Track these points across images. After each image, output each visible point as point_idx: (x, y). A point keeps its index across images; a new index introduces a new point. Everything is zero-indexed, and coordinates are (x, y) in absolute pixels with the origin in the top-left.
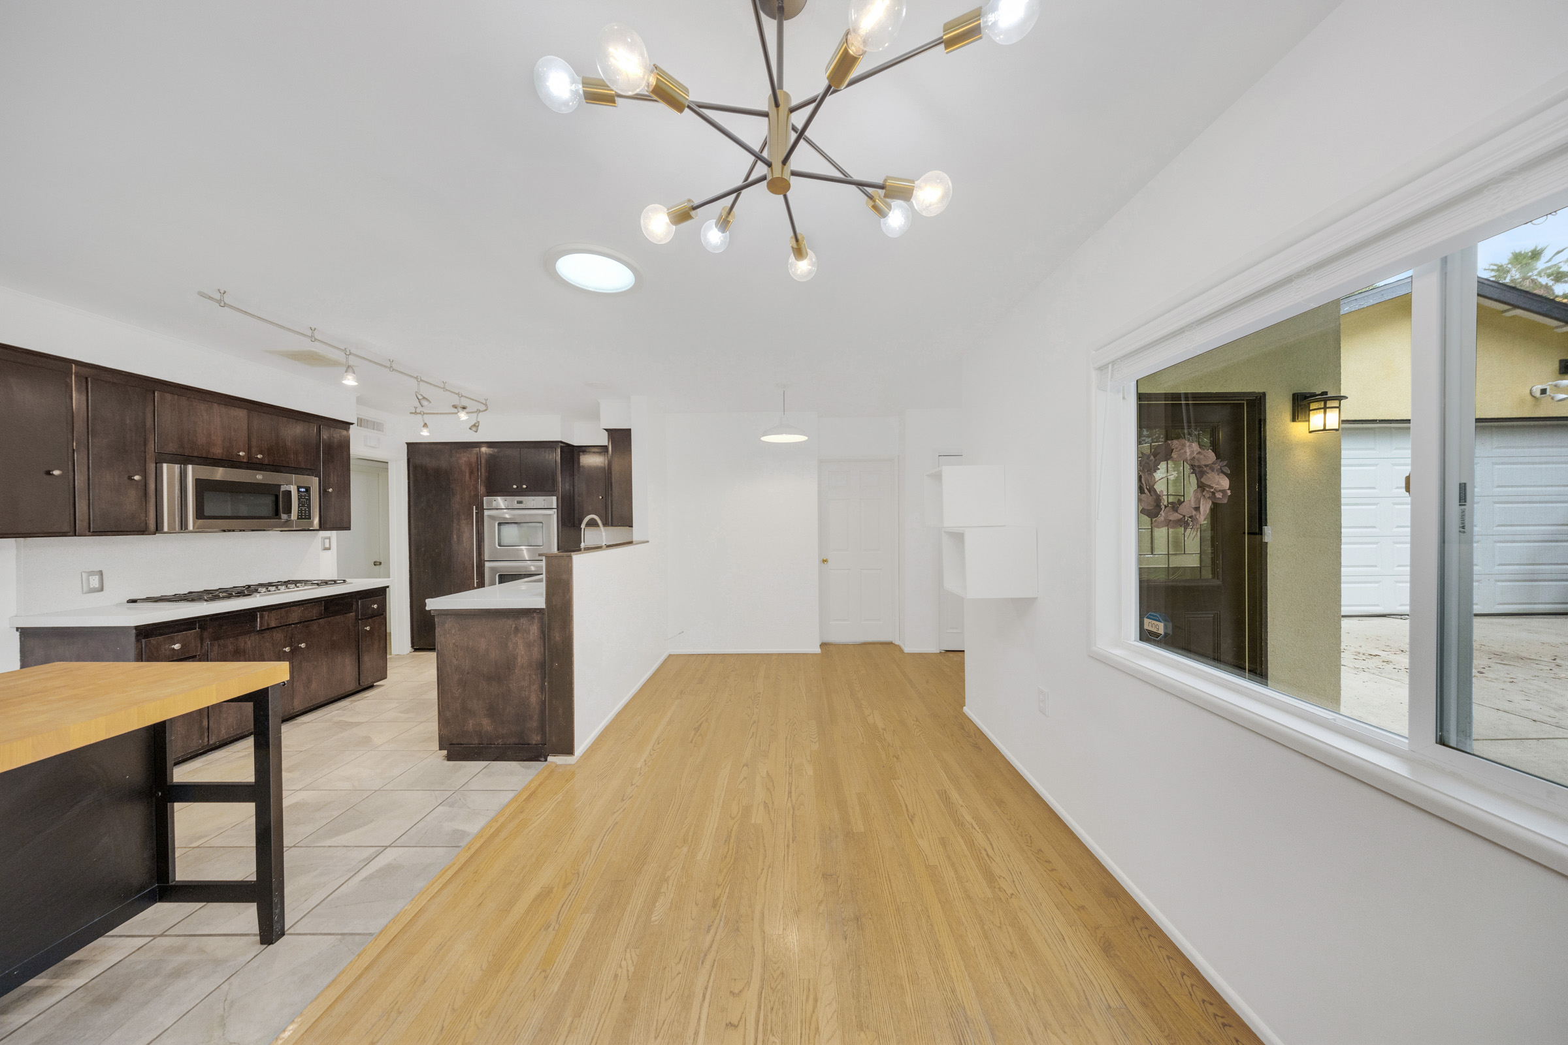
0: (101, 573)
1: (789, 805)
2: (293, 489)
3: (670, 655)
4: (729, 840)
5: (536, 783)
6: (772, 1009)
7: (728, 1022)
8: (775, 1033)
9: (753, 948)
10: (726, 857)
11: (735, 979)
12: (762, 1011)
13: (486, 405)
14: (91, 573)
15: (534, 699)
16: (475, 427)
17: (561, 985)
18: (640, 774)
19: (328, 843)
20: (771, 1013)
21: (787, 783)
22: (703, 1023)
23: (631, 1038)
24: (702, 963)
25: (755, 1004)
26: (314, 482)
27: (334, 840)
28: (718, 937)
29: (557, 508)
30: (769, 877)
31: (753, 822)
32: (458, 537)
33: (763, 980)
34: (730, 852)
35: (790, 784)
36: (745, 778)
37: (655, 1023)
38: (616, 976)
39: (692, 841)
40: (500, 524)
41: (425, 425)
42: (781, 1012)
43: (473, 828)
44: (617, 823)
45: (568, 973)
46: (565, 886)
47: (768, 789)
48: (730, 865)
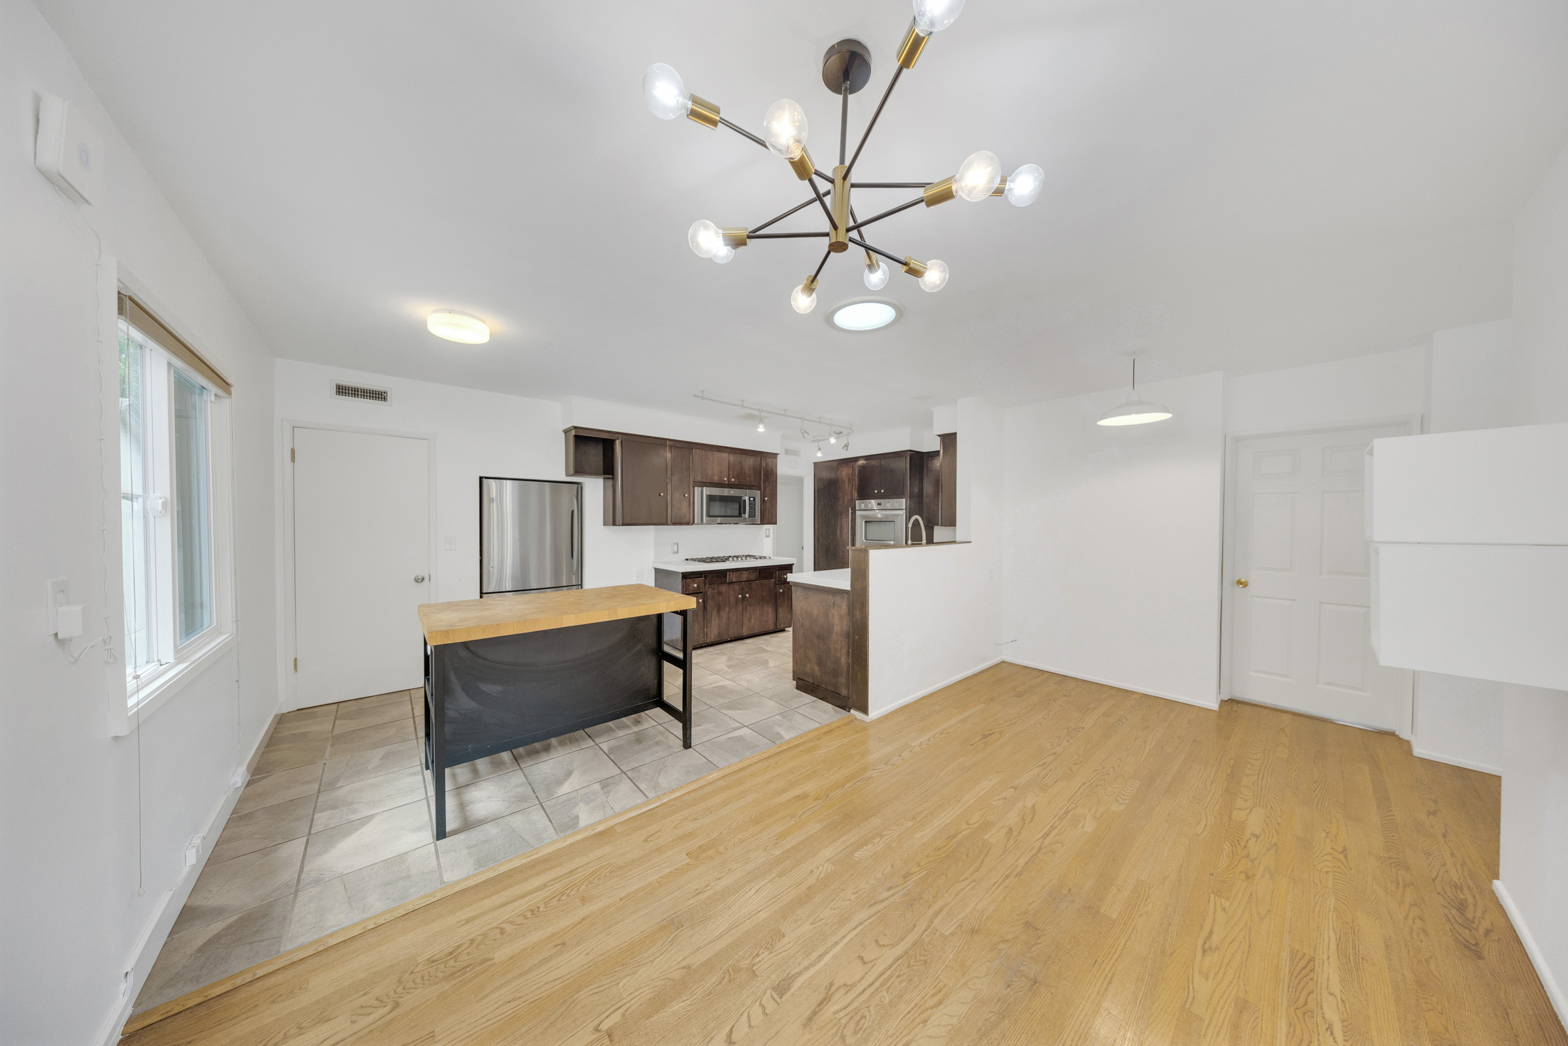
0: (678, 544)
1: (1037, 845)
2: (747, 499)
3: (1003, 661)
4: (953, 838)
5: (836, 725)
6: (899, 976)
7: (861, 955)
8: (889, 992)
9: (915, 926)
10: (940, 849)
11: (885, 935)
12: (890, 970)
13: (851, 429)
14: (675, 544)
15: (843, 661)
16: (846, 446)
17: (781, 853)
18: (911, 751)
19: (725, 712)
20: (897, 978)
21: (1050, 825)
22: (845, 941)
23: (798, 912)
24: (870, 906)
25: (889, 962)
26: (757, 494)
27: (730, 711)
28: (892, 899)
29: (906, 509)
30: (969, 888)
31: (986, 837)
32: (841, 531)
33: (906, 953)
34: (946, 848)
35: (1053, 828)
36: (1005, 798)
37: (816, 915)
38: (812, 871)
39: (919, 822)
40: (866, 522)
41: (820, 449)
42: (905, 984)
43: (787, 736)
44: (872, 778)
45: (788, 850)
46: (816, 799)
47: (1023, 819)
48: (938, 857)
